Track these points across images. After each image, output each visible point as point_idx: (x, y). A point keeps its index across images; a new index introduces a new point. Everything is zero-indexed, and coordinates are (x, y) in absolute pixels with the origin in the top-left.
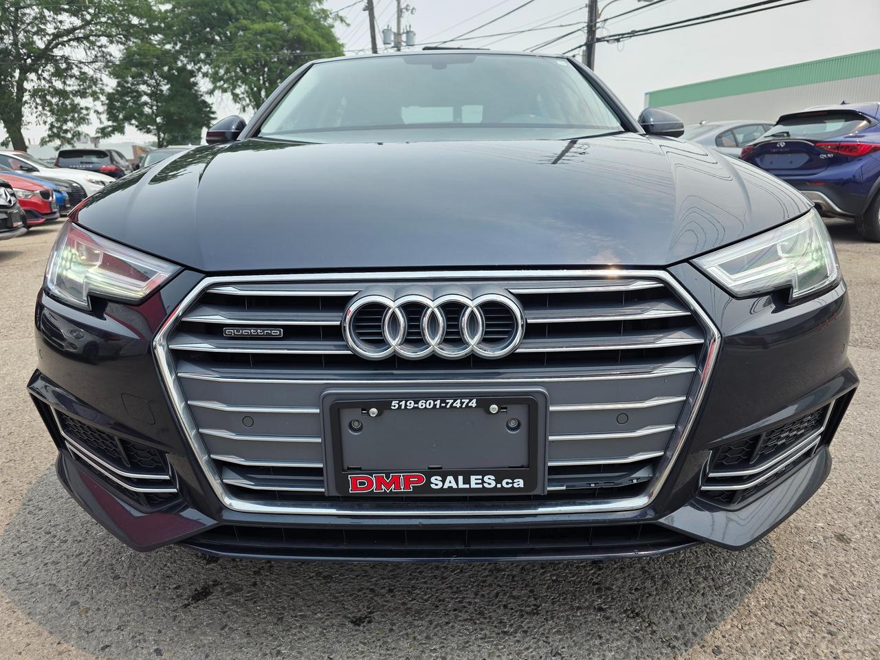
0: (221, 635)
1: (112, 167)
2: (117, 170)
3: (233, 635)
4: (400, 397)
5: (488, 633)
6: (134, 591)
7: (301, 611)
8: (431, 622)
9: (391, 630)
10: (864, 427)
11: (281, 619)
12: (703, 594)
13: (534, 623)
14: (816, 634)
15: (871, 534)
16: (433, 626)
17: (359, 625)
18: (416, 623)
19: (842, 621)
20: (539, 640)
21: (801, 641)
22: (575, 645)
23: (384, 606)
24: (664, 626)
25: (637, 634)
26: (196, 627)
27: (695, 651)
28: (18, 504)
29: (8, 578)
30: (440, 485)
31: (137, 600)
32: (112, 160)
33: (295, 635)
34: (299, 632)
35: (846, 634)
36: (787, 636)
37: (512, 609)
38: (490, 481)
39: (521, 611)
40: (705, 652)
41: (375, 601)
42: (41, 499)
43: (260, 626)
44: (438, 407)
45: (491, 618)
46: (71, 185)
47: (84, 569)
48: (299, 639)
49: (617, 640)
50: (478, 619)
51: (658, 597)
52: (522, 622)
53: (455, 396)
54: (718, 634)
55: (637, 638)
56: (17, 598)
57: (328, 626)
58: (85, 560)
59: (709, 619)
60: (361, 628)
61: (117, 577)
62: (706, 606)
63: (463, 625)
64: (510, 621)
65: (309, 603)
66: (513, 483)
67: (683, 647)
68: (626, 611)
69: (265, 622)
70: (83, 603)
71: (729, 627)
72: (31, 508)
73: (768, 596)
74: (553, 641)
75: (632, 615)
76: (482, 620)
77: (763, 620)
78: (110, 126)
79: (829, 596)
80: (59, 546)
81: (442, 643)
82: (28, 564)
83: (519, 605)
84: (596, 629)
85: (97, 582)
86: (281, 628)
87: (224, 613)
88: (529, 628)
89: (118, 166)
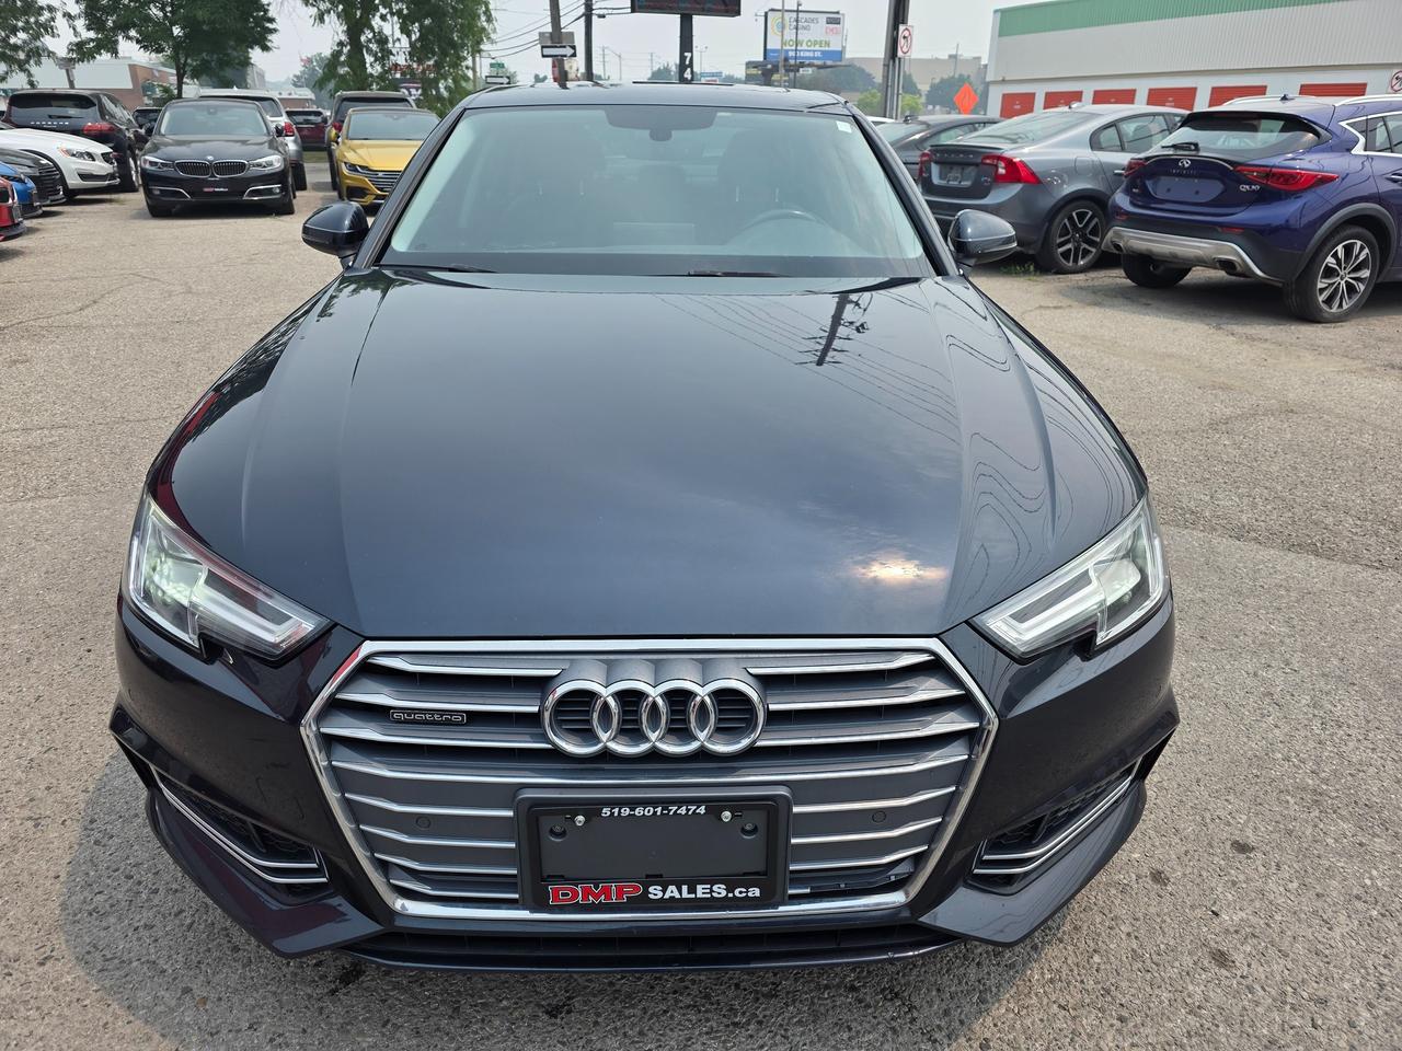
0: (383, 1035)
1: (103, 125)
2: (111, 129)
3: (398, 1035)
4: (612, 803)
5: (715, 1025)
6: (262, 971)
7: (481, 997)
8: (645, 1010)
9: (596, 1023)
10: (1220, 692)
11: (456, 1010)
12: (978, 964)
13: (772, 1010)
14: (1104, 1021)
15: (1195, 871)
16: (647, 1017)
17: (556, 1017)
18: (627, 1012)
19: (1137, 1002)
20: (776, 1034)
21: (1085, 1030)
22: (819, 1040)
23: (586, 987)
24: (926, 1011)
25: (894, 1024)
26: (350, 1023)
27: (959, 1045)
28: (77, 827)
29: (89, 953)
30: (660, 895)
31: (267, 984)
32: (103, 112)
33: (476, 1033)
34: (482, 1029)
35: (1139, 1020)
36: (1069, 1023)
37: (745, 990)
38: (720, 891)
39: (757, 992)
40: (971, 1047)
41: (576, 980)
42: (107, 818)
43: (433, 1020)
44: (659, 813)
45: (719, 1004)
46: (37, 162)
47: (190, 935)
48: (482, 1038)
49: (869, 1032)
50: (704, 1006)
51: (923, 970)
52: (757, 1008)
53: (680, 802)
54: (989, 1022)
55: (894, 1030)
56: (108, 983)
57: (517, 1019)
58: (188, 921)
59: (982, 1001)
60: (558, 1021)
61: (236, 949)
62: (979, 981)
63: (684, 1015)
64: (742, 1007)
65: (492, 985)
66: (747, 892)
67: (946, 1041)
68: (883, 990)
69: (437, 1015)
70: (199, 990)
71: (1004, 1011)
72: (98, 836)
73: (1055, 965)
74: (793, 1035)
75: (889, 997)
76: (708, 1006)
77: (1045, 1001)
78: (92, 40)
79: (1128, 966)
80: (149, 900)
81: (658, 1040)
82: (112, 930)
83: (754, 984)
84: (846, 1016)
85: (211, 956)
86: (457, 1022)
87: (384, 1001)
88: (765, 1016)
89: (112, 123)
